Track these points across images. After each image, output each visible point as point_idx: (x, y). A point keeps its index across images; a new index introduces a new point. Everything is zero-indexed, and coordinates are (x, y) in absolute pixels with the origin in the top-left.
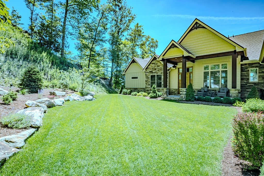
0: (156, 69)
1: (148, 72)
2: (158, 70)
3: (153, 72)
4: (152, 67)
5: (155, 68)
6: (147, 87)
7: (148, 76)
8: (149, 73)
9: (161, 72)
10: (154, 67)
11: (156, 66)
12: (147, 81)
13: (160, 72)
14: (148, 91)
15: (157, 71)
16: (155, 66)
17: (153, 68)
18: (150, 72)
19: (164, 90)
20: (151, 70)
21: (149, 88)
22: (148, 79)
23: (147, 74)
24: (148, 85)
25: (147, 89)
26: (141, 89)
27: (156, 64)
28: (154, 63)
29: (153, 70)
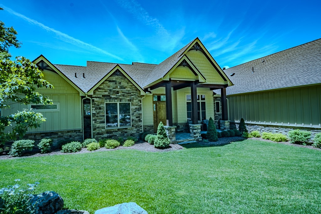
0: (118, 92)
1: (98, 97)
2: (124, 95)
3: (111, 98)
4: (109, 87)
5: (117, 90)
6: (98, 128)
7: (98, 105)
8: (103, 99)
9: (129, 98)
10: (113, 88)
11: (119, 87)
12: (98, 114)
13: (127, 99)
14: (101, 134)
15: (120, 96)
16: (117, 87)
17: (110, 90)
18: (103, 96)
19: (173, 130)
20: (107, 93)
21: (103, 128)
22: (98, 111)
23: (95, 99)
24: (100, 123)
25: (98, 131)
26: (68, 132)
27: (117, 83)
28: (113, 81)
29: (111, 93)
